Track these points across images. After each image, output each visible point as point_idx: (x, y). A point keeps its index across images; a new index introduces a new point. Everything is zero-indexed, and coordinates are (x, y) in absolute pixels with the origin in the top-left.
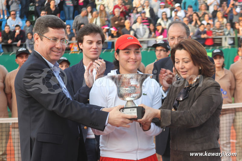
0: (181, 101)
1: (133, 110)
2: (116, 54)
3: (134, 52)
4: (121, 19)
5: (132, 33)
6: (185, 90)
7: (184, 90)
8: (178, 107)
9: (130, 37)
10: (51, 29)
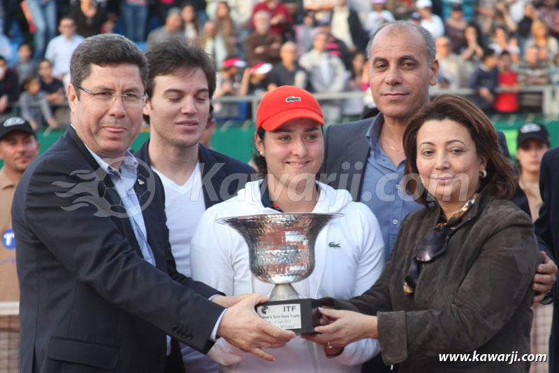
0: (428, 262)
1: (290, 309)
2: (259, 139)
3: (303, 138)
4: (272, 41)
5: (300, 78)
6: (439, 234)
7: (435, 234)
8: (417, 278)
9: (294, 97)
10: (96, 69)
